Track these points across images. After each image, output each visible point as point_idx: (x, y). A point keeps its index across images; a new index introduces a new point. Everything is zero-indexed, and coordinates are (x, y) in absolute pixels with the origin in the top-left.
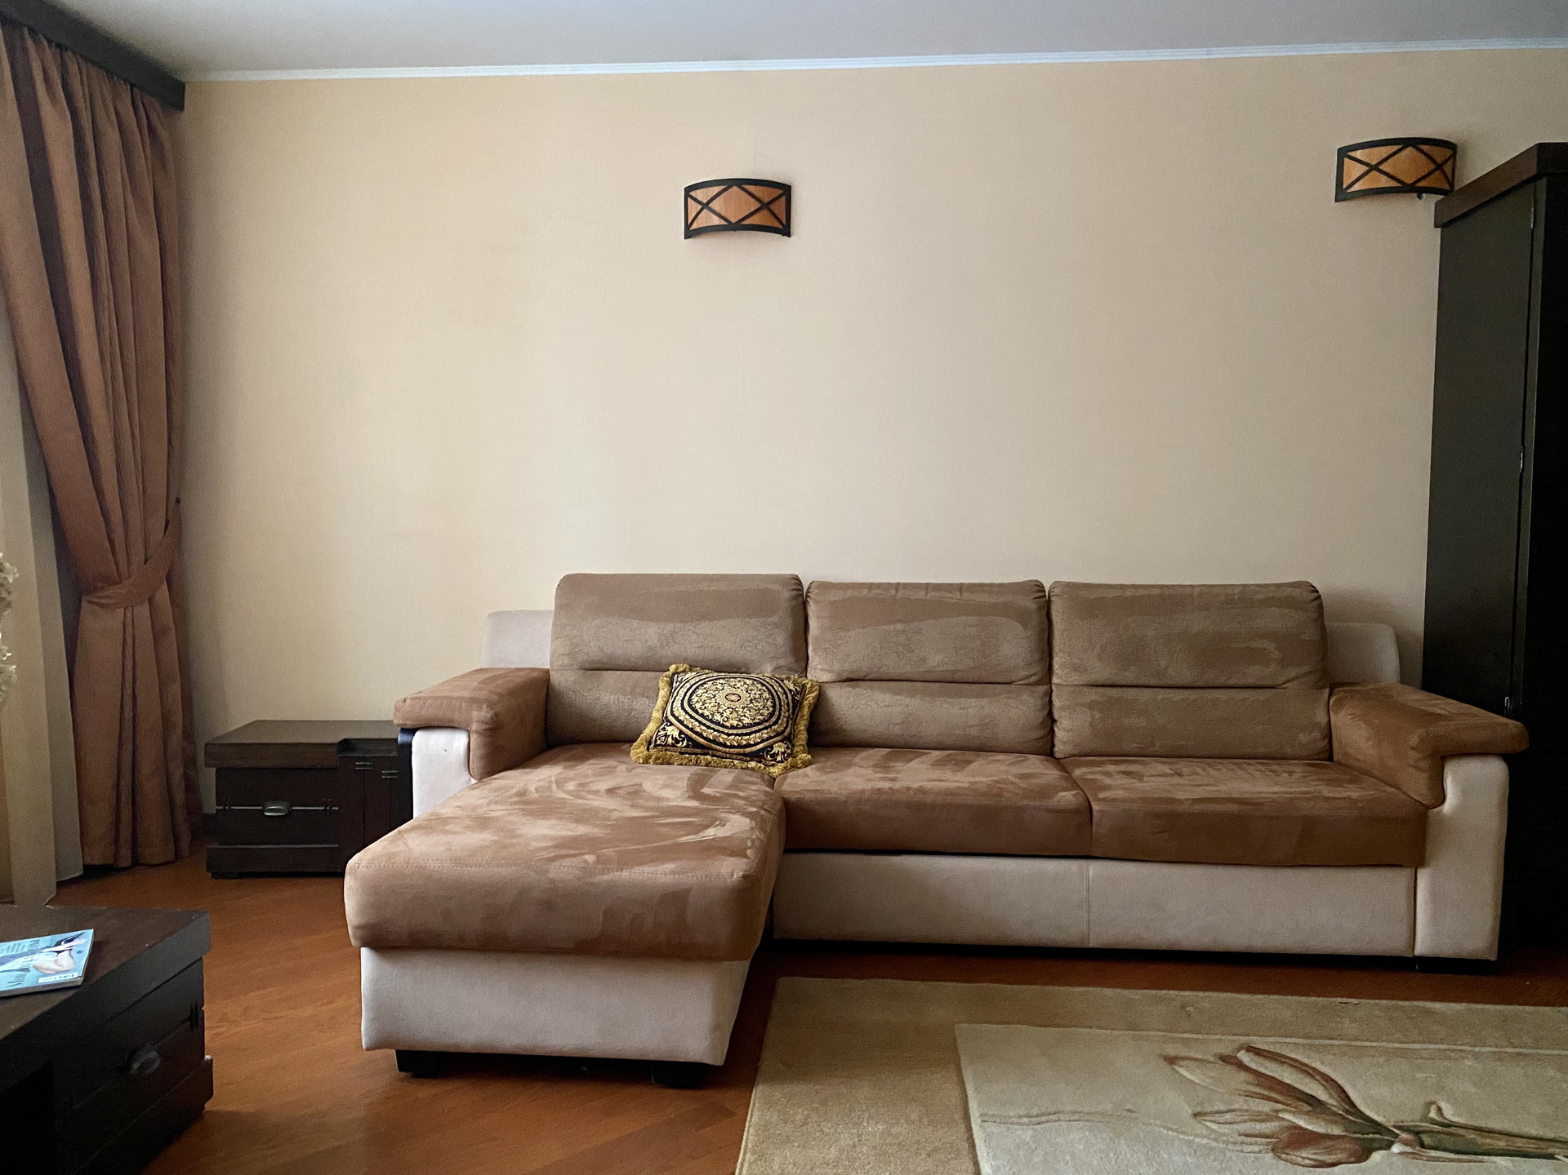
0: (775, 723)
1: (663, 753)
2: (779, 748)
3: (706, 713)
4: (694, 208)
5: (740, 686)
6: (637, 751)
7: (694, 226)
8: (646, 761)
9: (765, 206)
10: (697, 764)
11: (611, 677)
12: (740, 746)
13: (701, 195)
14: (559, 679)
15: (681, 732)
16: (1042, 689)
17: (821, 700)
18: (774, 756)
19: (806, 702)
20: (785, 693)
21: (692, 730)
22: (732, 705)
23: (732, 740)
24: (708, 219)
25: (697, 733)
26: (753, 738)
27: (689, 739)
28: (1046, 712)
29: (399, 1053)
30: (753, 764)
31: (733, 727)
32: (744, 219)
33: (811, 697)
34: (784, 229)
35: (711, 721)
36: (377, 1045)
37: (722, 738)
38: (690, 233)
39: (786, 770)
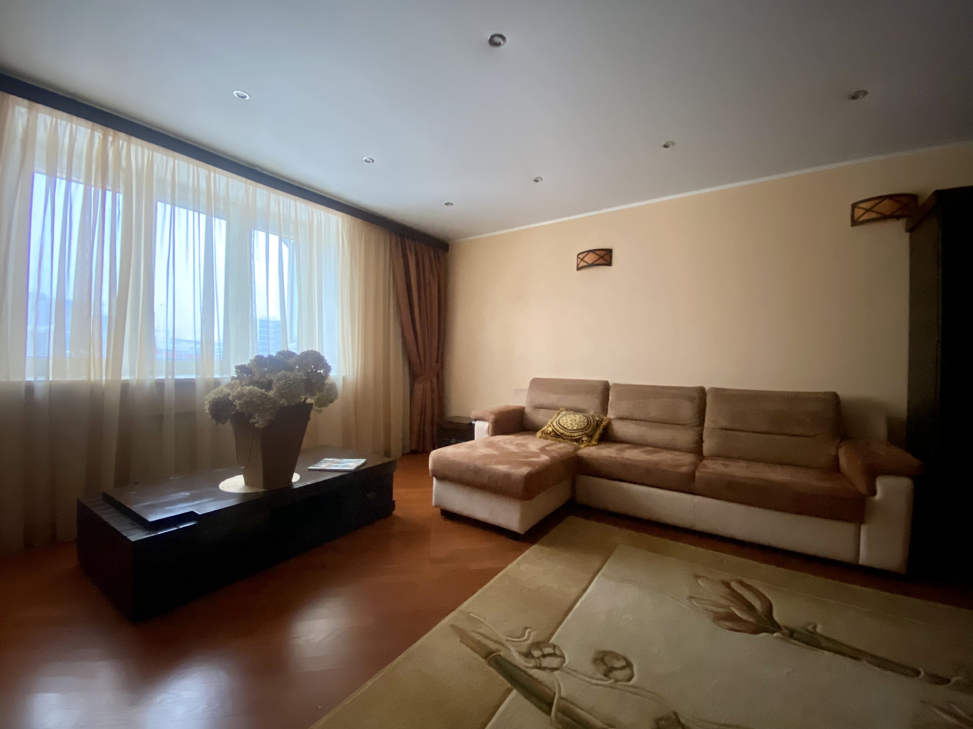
0: (586, 430)
1: (546, 435)
2: (585, 439)
3: (562, 424)
4: (579, 260)
5: (578, 417)
6: (539, 434)
7: (579, 266)
8: (540, 437)
9: (601, 257)
10: (556, 440)
11: (542, 411)
12: (571, 436)
13: (581, 256)
14: (527, 410)
15: (553, 430)
16: (700, 428)
17: (609, 424)
18: (583, 441)
19: (602, 425)
20: (594, 420)
21: (556, 429)
22: (572, 423)
23: (568, 434)
24: (582, 264)
25: (557, 430)
26: (576, 434)
27: (555, 432)
28: (700, 437)
29: (441, 510)
30: (575, 443)
31: (569, 430)
32: (595, 261)
33: (604, 423)
34: (609, 263)
35: (563, 427)
36: (436, 506)
37: (565, 433)
38: (579, 269)
39: (585, 446)
